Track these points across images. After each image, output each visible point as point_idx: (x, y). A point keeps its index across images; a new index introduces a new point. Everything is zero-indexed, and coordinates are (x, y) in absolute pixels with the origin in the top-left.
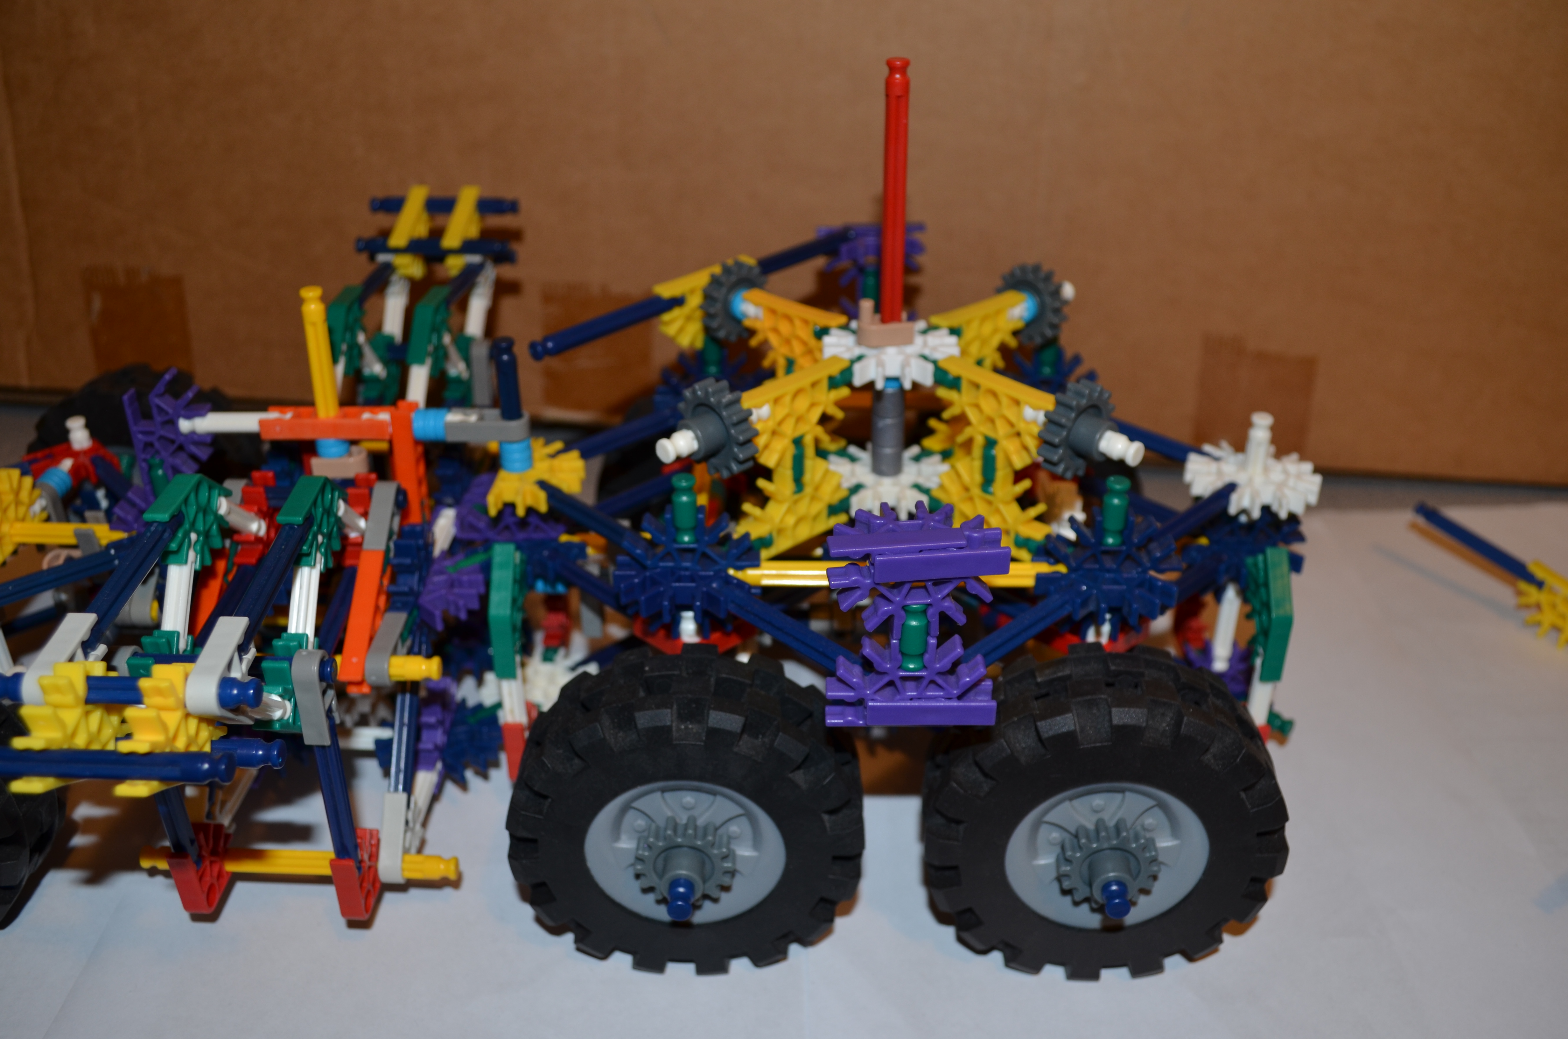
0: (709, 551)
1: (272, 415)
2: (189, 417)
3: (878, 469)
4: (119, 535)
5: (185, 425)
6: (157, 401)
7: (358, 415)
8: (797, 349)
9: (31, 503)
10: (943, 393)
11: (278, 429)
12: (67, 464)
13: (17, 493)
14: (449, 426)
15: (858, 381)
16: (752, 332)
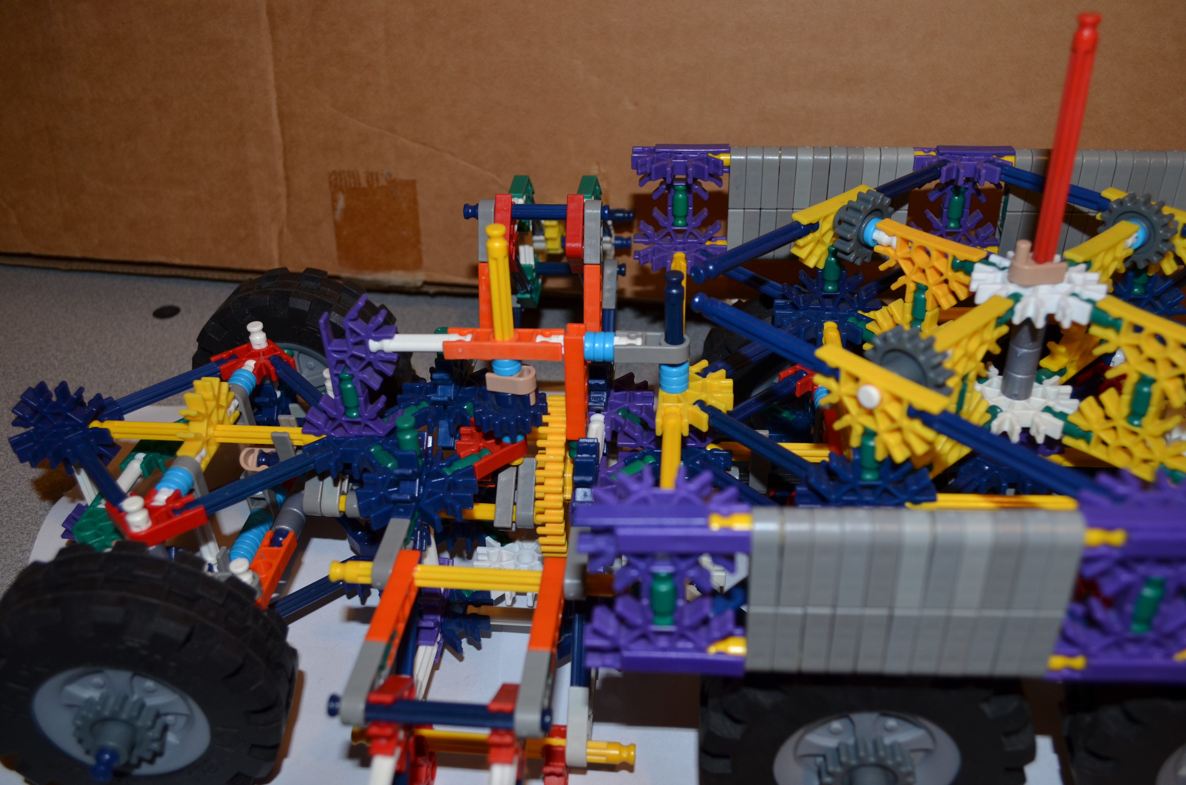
0: (891, 488)
1: (453, 337)
2: (377, 339)
3: (1007, 390)
4: (311, 439)
5: (374, 345)
6: (351, 325)
7: (532, 338)
8: (932, 278)
9: (228, 406)
10: (1096, 331)
11: (460, 350)
12: (250, 364)
13: (217, 398)
14: (617, 350)
15: (1017, 320)
16: (880, 259)
